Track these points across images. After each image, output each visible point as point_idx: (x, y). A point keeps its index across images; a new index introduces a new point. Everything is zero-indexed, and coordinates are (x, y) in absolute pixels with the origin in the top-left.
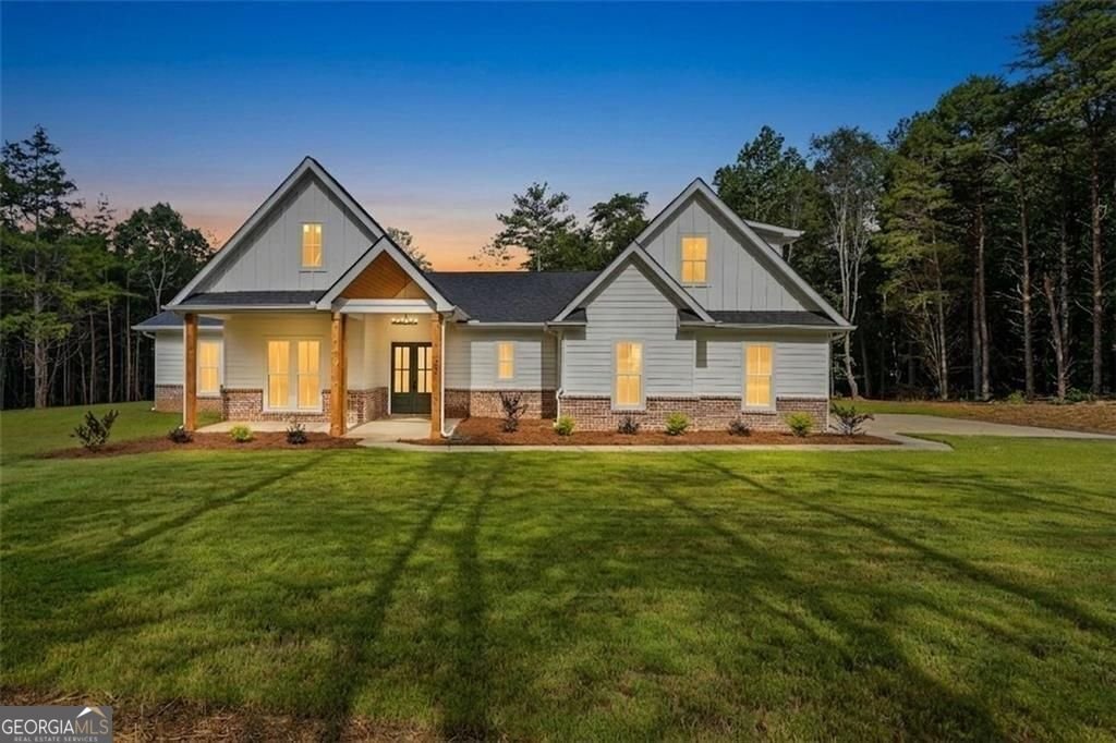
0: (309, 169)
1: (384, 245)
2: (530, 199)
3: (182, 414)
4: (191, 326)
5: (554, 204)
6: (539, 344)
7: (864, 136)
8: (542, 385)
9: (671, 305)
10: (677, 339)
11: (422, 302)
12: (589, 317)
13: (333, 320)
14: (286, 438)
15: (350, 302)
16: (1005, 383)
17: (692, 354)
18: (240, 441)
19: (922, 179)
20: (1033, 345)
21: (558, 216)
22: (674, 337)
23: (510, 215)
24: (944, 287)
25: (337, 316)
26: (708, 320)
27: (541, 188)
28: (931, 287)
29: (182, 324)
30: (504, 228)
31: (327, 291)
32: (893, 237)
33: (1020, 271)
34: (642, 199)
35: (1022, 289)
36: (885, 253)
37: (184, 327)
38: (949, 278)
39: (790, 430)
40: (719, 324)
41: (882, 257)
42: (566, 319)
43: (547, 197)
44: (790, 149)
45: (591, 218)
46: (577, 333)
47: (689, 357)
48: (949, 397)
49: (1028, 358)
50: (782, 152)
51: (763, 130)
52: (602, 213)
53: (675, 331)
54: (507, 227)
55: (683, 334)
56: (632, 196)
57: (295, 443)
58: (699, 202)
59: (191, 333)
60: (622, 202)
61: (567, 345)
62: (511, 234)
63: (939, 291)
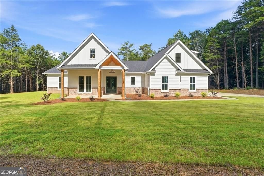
0: (92, 35)
1: (112, 54)
2: (125, 44)
3: (60, 94)
4: (63, 73)
5: (131, 46)
6: (141, 77)
7: (201, 32)
8: (142, 86)
9: (174, 68)
10: (176, 75)
11: (120, 67)
12: (156, 71)
13: (99, 71)
14: (90, 99)
15: (103, 67)
16: (232, 86)
17: (179, 79)
18: (78, 100)
19: (214, 42)
20: (239, 77)
21: (131, 49)
22: (175, 75)
23: (121, 48)
24: (219, 65)
25: (100, 70)
26: (183, 71)
27: (128, 42)
28: (216, 65)
29: (60, 73)
30: (119, 51)
31: (98, 64)
32: (208, 54)
33: (235, 61)
34: (150, 45)
35: (236, 65)
36: (206, 57)
37: (61, 73)
38: (220, 63)
39: (202, 96)
40: (186, 72)
41: (205, 58)
42: (151, 71)
43: (129, 44)
44: (185, 35)
45: (139, 49)
46: (153, 74)
47: (178, 79)
48: (220, 89)
49: (238, 80)
50: (183, 35)
51: (179, 30)
52: (141, 48)
53: (175, 74)
54: (120, 51)
55: (177, 74)
56: (148, 44)
57: (92, 100)
58: (179, 45)
59: (63, 74)
60: (146, 46)
61: (151, 77)
62: (121, 53)
63: (217, 66)
